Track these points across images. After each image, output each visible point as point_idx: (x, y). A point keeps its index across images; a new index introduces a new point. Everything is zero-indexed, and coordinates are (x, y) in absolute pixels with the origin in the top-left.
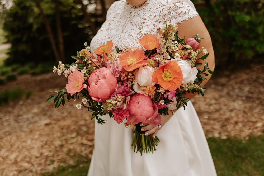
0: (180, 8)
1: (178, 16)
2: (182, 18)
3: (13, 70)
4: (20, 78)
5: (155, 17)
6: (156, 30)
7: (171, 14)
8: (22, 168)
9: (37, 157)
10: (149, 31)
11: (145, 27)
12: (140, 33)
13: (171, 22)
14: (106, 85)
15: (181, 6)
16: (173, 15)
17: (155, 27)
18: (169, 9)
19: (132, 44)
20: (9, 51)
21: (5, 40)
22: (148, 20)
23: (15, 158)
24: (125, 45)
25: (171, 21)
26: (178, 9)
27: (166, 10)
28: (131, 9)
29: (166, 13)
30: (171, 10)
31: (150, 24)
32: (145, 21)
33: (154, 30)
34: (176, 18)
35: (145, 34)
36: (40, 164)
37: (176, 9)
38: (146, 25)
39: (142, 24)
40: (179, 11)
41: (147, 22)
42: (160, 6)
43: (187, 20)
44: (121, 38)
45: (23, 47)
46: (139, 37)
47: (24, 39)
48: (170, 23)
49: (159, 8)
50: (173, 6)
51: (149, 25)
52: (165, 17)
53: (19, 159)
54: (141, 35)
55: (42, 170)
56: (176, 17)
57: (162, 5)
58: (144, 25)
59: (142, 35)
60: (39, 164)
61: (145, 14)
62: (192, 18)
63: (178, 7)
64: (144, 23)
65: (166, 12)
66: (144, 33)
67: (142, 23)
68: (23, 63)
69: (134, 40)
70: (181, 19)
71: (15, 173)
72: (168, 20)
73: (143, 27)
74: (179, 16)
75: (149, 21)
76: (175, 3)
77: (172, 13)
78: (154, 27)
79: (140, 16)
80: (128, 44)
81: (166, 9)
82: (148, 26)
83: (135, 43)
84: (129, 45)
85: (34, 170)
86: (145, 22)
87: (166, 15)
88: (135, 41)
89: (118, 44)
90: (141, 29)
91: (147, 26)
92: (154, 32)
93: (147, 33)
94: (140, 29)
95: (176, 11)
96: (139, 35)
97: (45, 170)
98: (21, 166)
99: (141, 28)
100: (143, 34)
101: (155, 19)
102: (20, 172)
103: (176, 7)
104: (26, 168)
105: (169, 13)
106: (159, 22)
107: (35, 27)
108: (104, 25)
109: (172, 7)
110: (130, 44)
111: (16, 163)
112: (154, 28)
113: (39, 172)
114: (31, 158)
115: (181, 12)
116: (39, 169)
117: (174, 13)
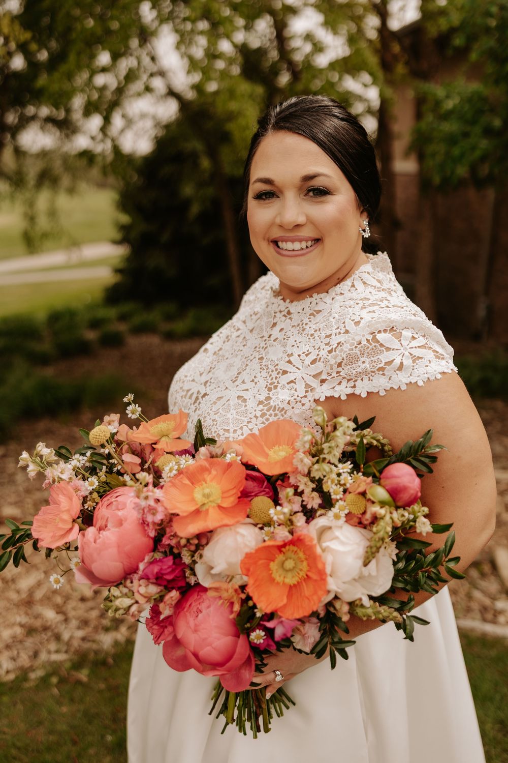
0: (388, 349)
1: (377, 372)
2: (390, 382)
3: (123, 318)
4: (134, 343)
5: (314, 362)
6: (310, 401)
7: (360, 363)
8: (38, 623)
9: (83, 599)
10: (289, 403)
11: (283, 387)
12: (266, 402)
13: (354, 386)
14: (113, 551)
15: (395, 344)
16: (363, 366)
17: (310, 393)
18: (356, 347)
19: (235, 431)
20: (121, 266)
21: (118, 236)
22: (297, 366)
23: (29, 590)
24: (219, 428)
25: (357, 383)
26: (382, 352)
27: (345, 350)
28: (278, 315)
29: (345, 358)
30: (359, 353)
31: (296, 381)
32: (289, 368)
33: (304, 401)
34: (371, 378)
35: (277, 407)
36: (85, 623)
37: (375, 352)
38: (288, 381)
39: (280, 375)
40: (385, 357)
41: (292, 371)
42: (338, 331)
43: (404, 388)
44: (222, 397)
45: (156, 260)
46: (260, 413)
47: (165, 237)
48: (353, 389)
49: (333, 336)
50: (368, 341)
51: (295, 383)
52: (340, 369)
53: (39, 595)
54: (265, 408)
55: (84, 639)
56: (373, 374)
57: (343, 331)
58: (284, 379)
59: (268, 410)
60: (82, 620)
61: (297, 342)
62: (420, 383)
63: (382, 345)
64: (285, 372)
65: (344, 356)
66: (275, 406)
67: (281, 371)
68: (148, 302)
69: (246, 420)
70: (387, 384)
71: (18, 630)
72: (349, 380)
73: (280, 385)
74: (381, 373)
75: (299, 369)
76: (379, 332)
77: (362, 359)
78: (307, 392)
79: (285, 346)
80: (227, 428)
81: (347, 347)
82: (292, 384)
83: (245, 428)
84: (228, 431)
85: (66, 636)
86: (289, 370)
87: (343, 364)
88: (248, 422)
89: (208, 419)
90: (273, 391)
91: (289, 385)
92: (304, 408)
93: (281, 406)
94: (270, 390)
95: (375, 358)
96: (261, 407)
97: (94, 641)
98: (37, 616)
99: (272, 386)
100: (272, 406)
101: (314, 369)
102: (30, 631)
103: (375, 346)
104: (49, 623)
105: (352, 359)
106: (323, 381)
107: (195, 209)
108: (218, 336)
109: (364, 342)
110: (231, 430)
111: (29, 602)
112: (305, 396)
113: (76, 643)
114: (67, 598)
115: (389, 363)
116: (80, 634)
117: (368, 360)
